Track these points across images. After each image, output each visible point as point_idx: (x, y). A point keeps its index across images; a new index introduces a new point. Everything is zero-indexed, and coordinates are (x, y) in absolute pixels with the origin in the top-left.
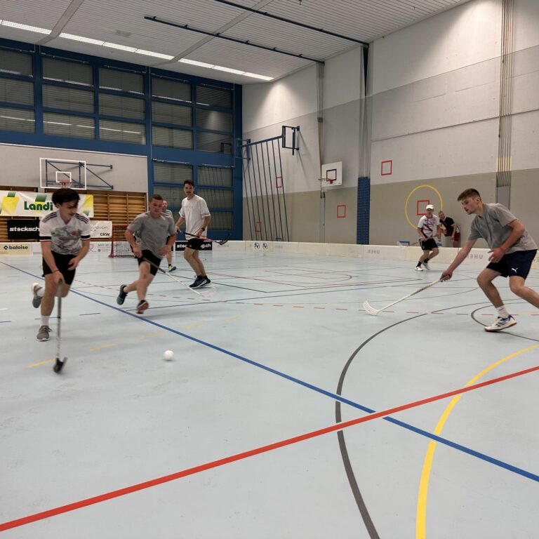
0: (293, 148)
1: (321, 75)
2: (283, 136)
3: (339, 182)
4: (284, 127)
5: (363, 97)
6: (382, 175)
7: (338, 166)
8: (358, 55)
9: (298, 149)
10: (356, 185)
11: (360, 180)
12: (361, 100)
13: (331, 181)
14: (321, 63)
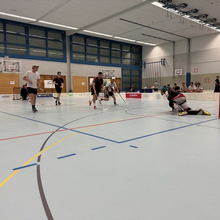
0: (163, 64)
1: (174, 46)
2: (161, 62)
3: (181, 74)
4: (162, 59)
5: (188, 52)
6: (195, 72)
7: (181, 70)
8: (186, 41)
9: (165, 65)
10: (186, 75)
11: (187, 74)
12: (187, 53)
13: (179, 74)
14: (174, 42)
